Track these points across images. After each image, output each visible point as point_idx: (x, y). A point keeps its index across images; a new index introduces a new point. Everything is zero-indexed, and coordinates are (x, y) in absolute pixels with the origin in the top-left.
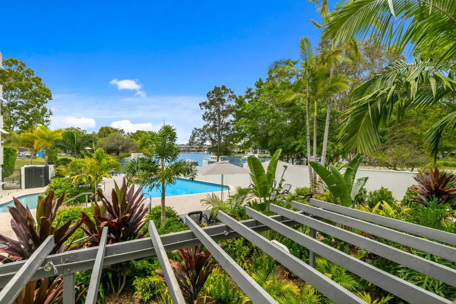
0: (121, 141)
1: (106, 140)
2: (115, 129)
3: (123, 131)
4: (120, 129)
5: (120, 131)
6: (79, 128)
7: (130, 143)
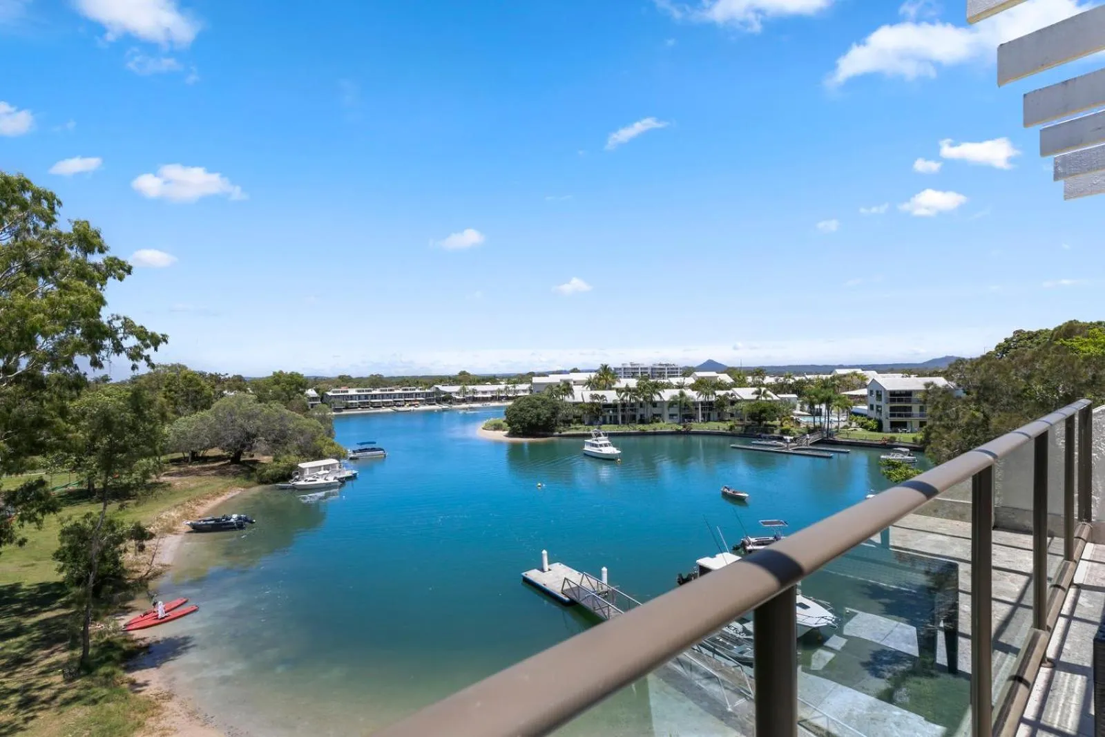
1: (204, 420)
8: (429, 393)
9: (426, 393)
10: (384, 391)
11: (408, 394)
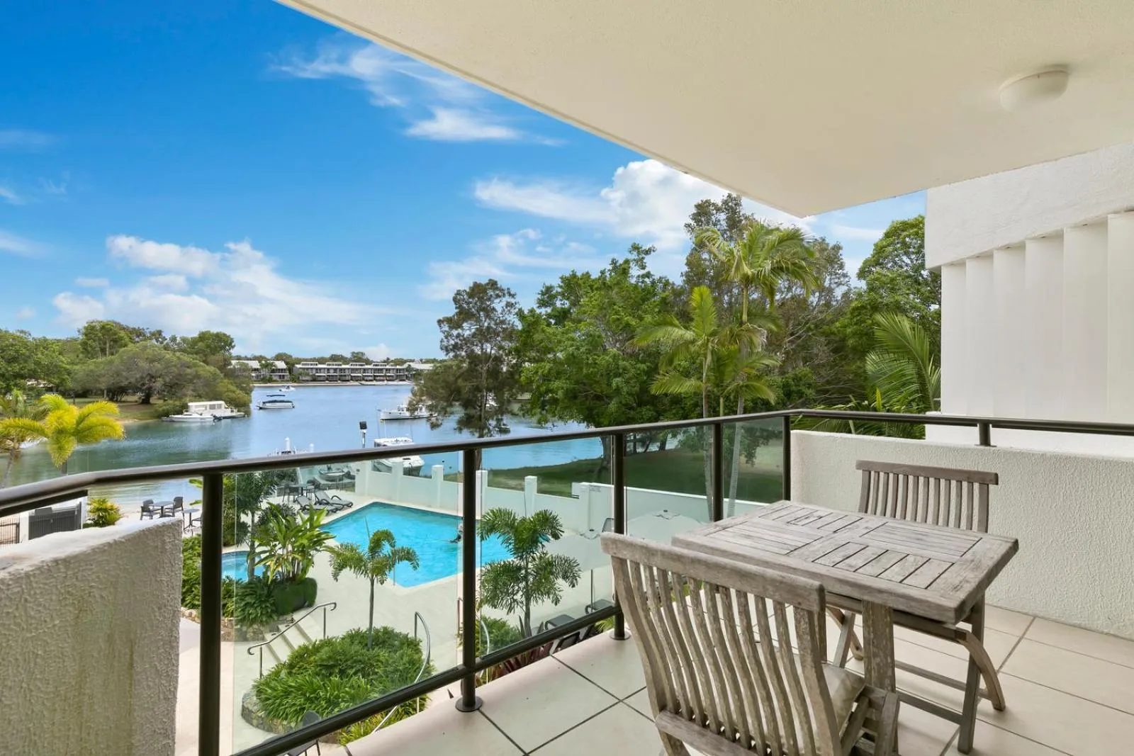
0: (159, 366)
1: (111, 362)
2: (134, 329)
3: (160, 334)
4: (153, 329)
5: (153, 334)
6: (22, 332)
7: (189, 371)
8: (400, 370)
9: (397, 370)
10: (354, 365)
11: (379, 369)
